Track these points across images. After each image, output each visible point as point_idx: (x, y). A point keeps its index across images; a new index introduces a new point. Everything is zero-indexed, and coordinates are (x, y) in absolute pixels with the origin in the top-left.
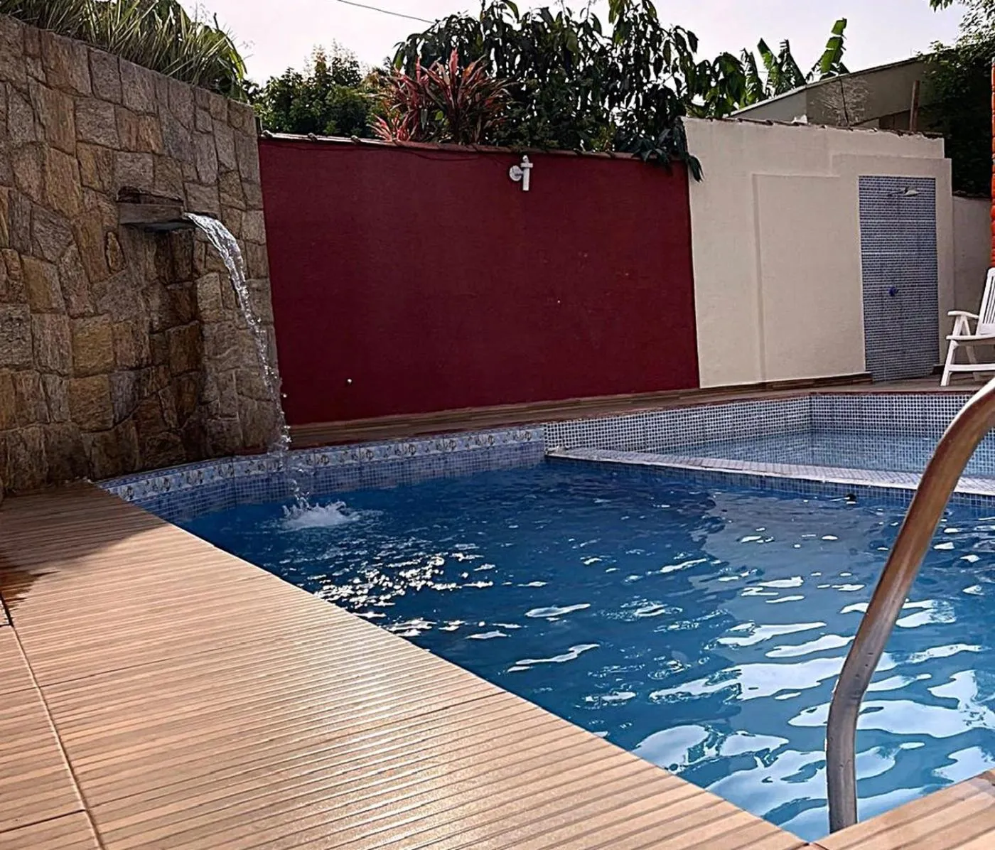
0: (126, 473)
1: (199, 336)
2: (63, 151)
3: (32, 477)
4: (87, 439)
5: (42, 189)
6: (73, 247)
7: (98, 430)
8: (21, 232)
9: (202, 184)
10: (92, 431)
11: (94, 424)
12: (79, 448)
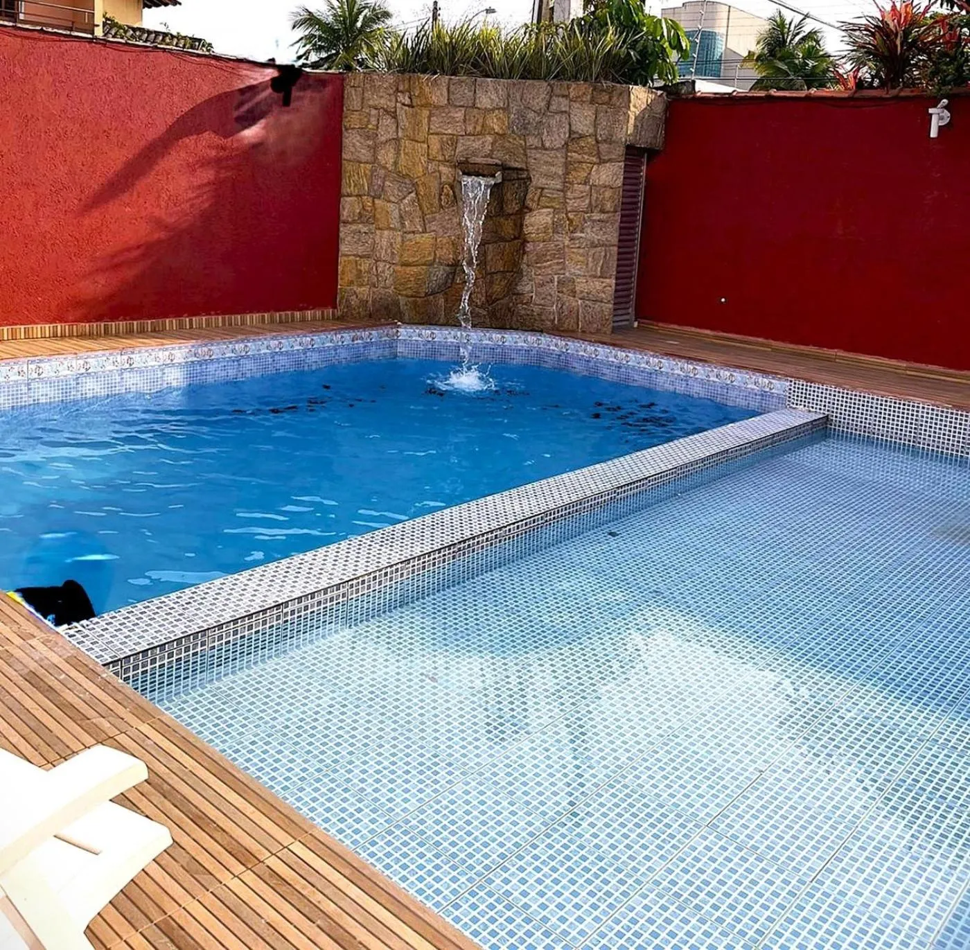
0: (431, 324)
1: (522, 250)
2: (417, 141)
3: (359, 313)
4: (402, 300)
5: (395, 163)
6: (413, 195)
7: (412, 296)
8: (376, 187)
9: (546, 149)
10: (407, 296)
11: (410, 292)
12: (396, 303)
